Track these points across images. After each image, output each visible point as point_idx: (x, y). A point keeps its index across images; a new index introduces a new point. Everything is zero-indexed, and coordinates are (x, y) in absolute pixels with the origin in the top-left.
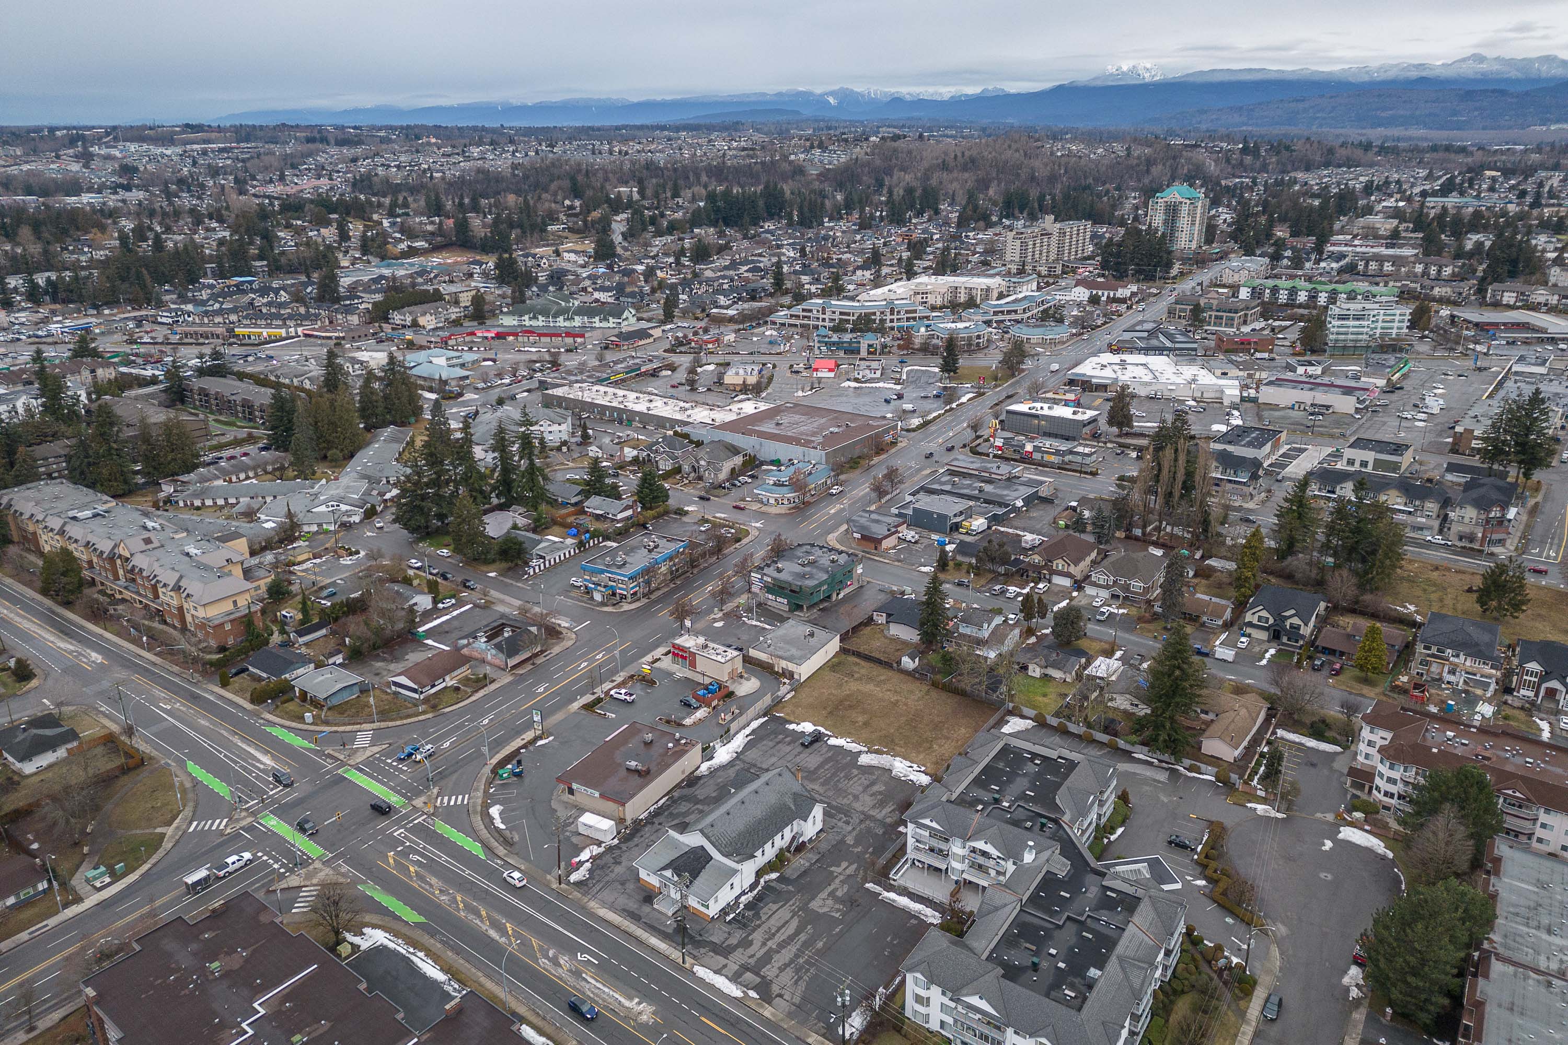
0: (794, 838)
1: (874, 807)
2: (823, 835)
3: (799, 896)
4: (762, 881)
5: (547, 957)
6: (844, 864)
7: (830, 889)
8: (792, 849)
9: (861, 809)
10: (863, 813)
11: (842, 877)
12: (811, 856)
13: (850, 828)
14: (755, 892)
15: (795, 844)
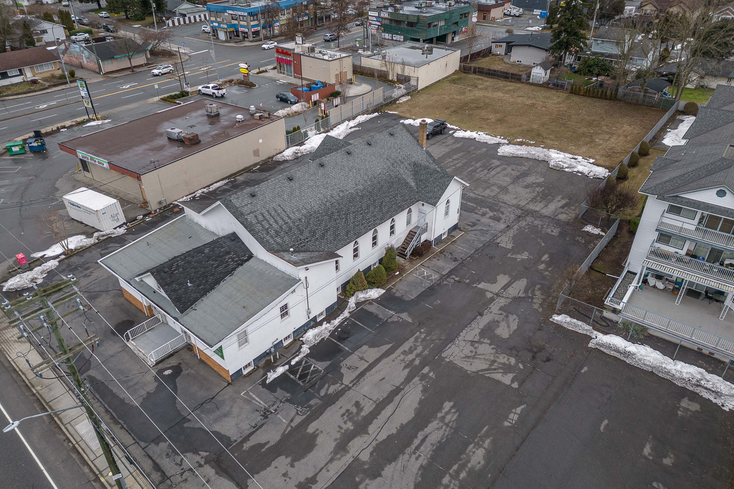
0: (411, 235)
1: (533, 200)
2: (458, 235)
3: (421, 334)
4: (352, 302)
6: (503, 280)
7: (483, 321)
8: (409, 251)
9: (515, 202)
10: (518, 207)
11: (502, 302)
12: (441, 263)
13: (502, 226)
14: (337, 322)
15: (413, 243)
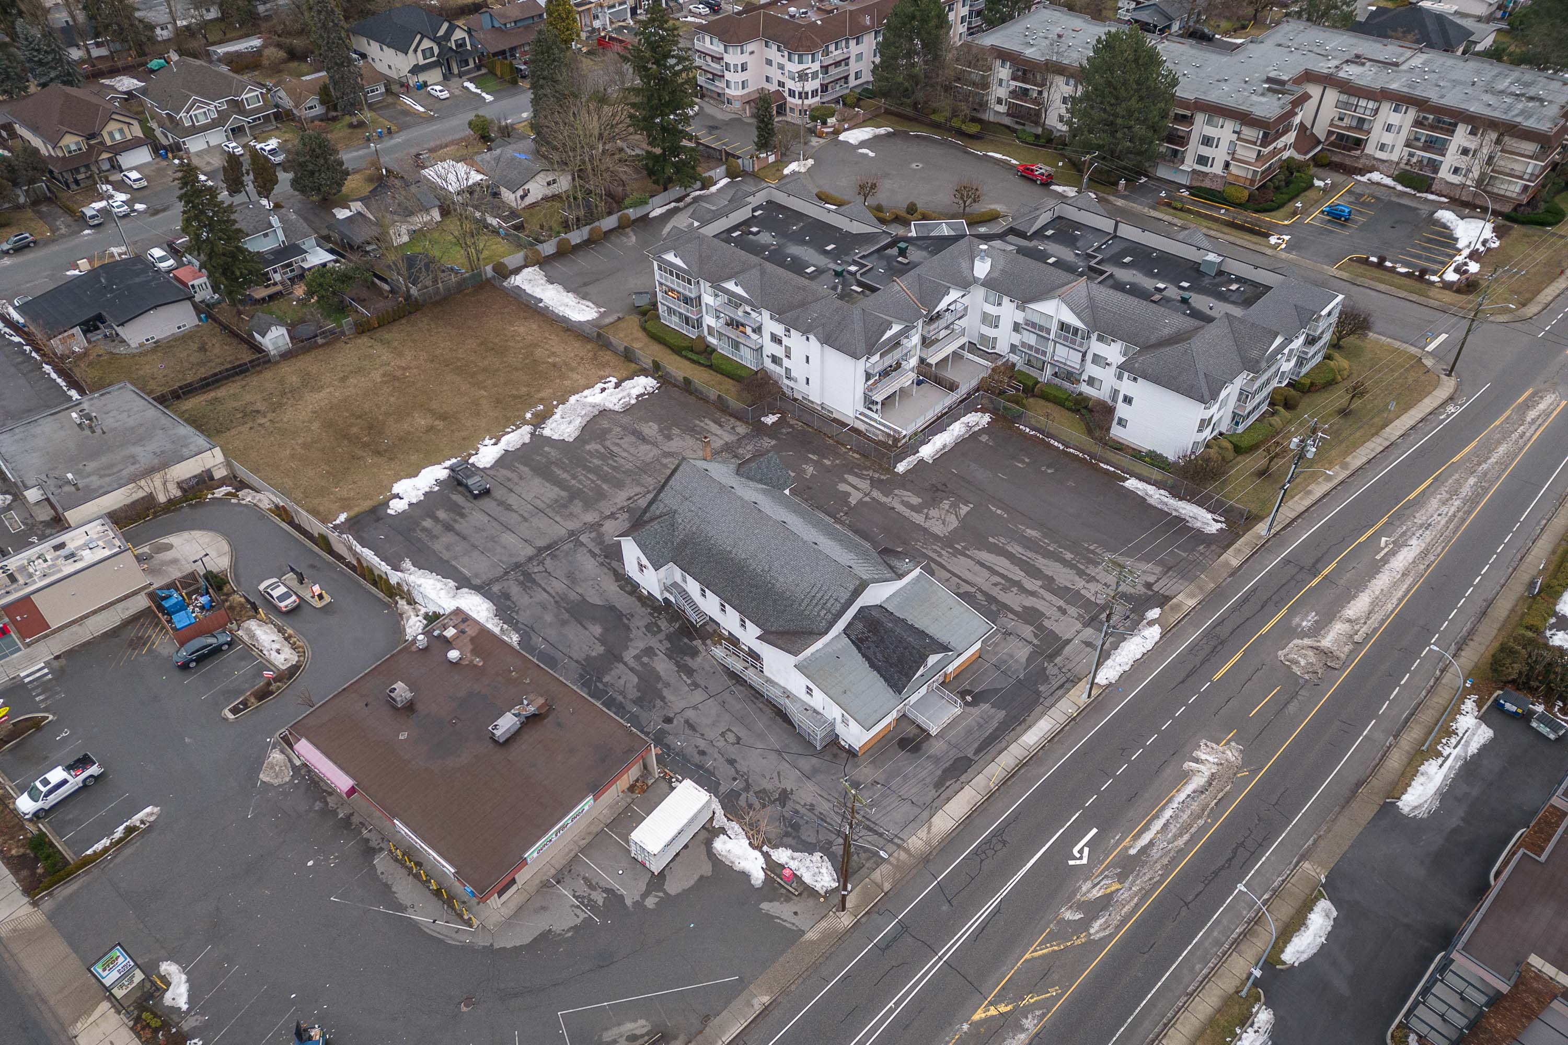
1: (700, 440)
3: (918, 544)
5: (1085, 924)
6: (844, 488)
7: (902, 509)
11: (875, 494)
